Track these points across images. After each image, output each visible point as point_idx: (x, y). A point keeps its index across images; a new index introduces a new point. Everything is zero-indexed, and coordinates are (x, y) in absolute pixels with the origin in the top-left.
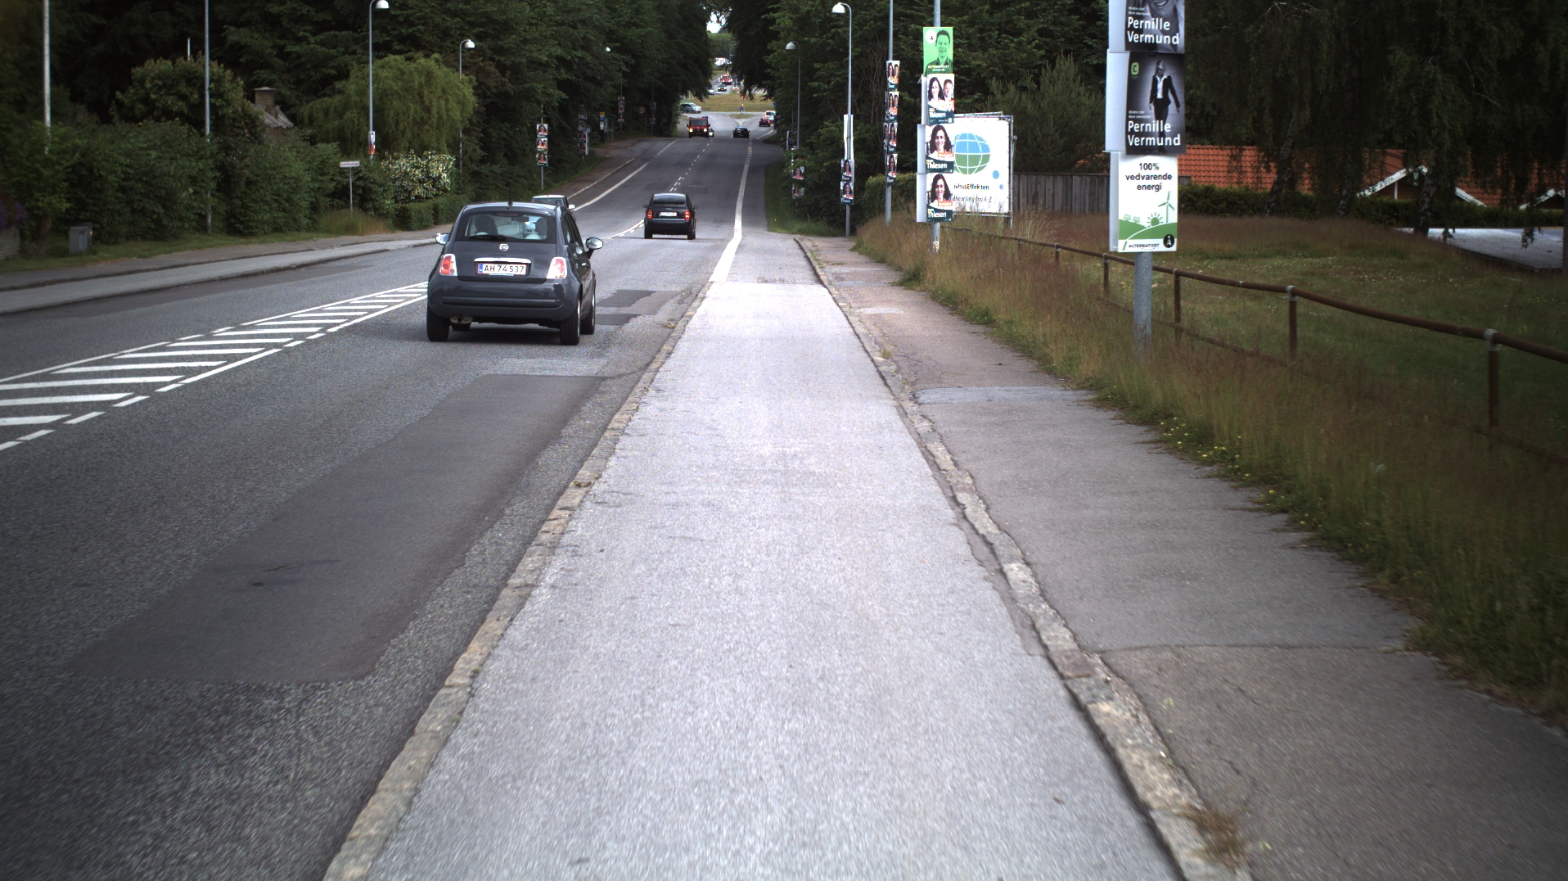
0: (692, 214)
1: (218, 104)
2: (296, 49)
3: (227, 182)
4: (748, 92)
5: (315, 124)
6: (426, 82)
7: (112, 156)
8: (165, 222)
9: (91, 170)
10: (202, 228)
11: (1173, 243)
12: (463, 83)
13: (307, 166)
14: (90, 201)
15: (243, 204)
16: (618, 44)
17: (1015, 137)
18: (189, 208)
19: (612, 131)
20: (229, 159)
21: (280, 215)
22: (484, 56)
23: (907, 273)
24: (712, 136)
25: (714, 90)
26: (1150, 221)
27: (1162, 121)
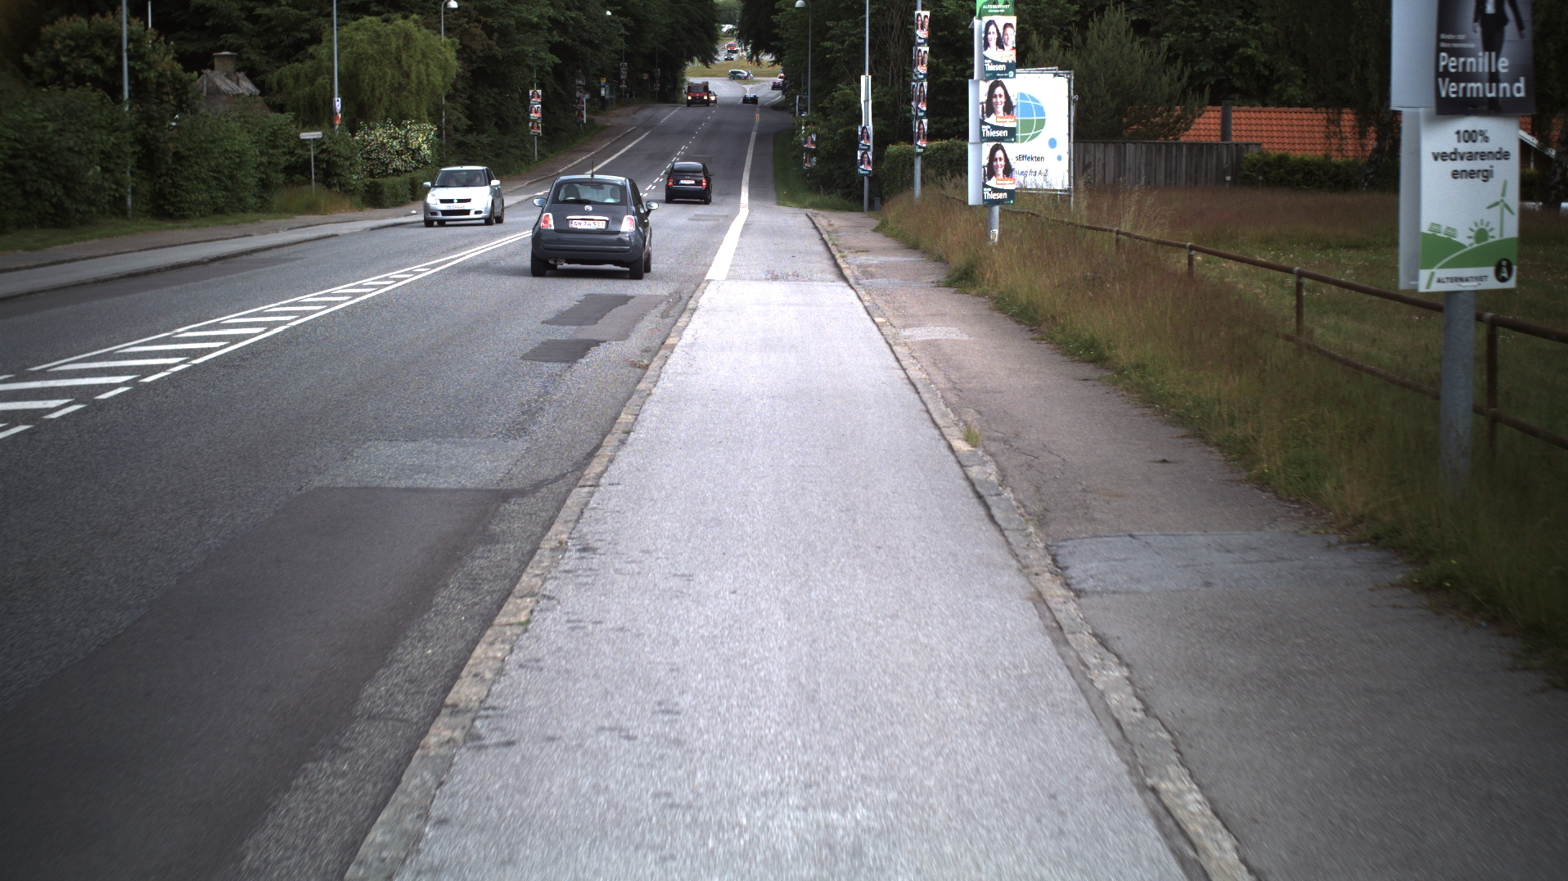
0: (708, 181)
1: (137, 68)
3: (149, 158)
4: (755, 58)
5: (284, 91)
6: (405, 45)
8: (67, 203)
10: (118, 208)
11: (1510, 272)
12: (445, 46)
13: (255, 139)
15: (174, 182)
16: (619, 8)
17: (1076, 97)
18: (98, 189)
19: (614, 96)
20: (151, 131)
21: (220, 194)
22: (469, 18)
23: (957, 270)
24: (715, 101)
25: (722, 56)
26: (1472, 234)
27: (1493, 54)
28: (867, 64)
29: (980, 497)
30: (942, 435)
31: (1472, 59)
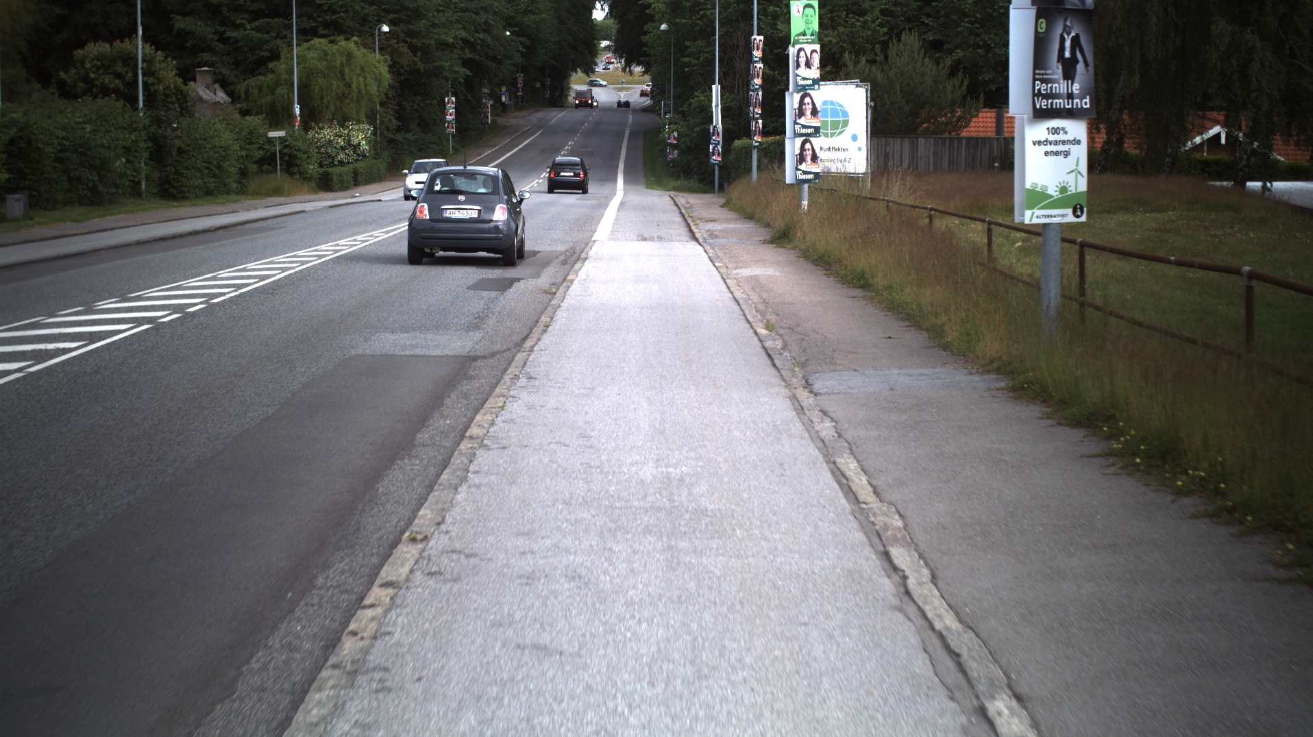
0: (586, 174)
1: (150, 82)
2: (235, 34)
3: (159, 152)
4: (628, 69)
5: (250, 99)
6: (347, 61)
7: (49, 130)
8: (100, 188)
9: (29, 143)
10: (135, 192)
11: (1082, 213)
12: (379, 63)
13: (236, 137)
14: (28, 171)
15: (176, 171)
16: (516, 29)
17: (872, 104)
18: (122, 175)
19: (512, 102)
20: (160, 131)
21: (211, 181)
22: (398, 39)
23: (777, 231)
24: (597, 106)
25: (599, 69)
26: (1058, 189)
27: (1070, 82)
28: (717, 76)
29: (769, 356)
30: (752, 327)
31: (1057, 85)
